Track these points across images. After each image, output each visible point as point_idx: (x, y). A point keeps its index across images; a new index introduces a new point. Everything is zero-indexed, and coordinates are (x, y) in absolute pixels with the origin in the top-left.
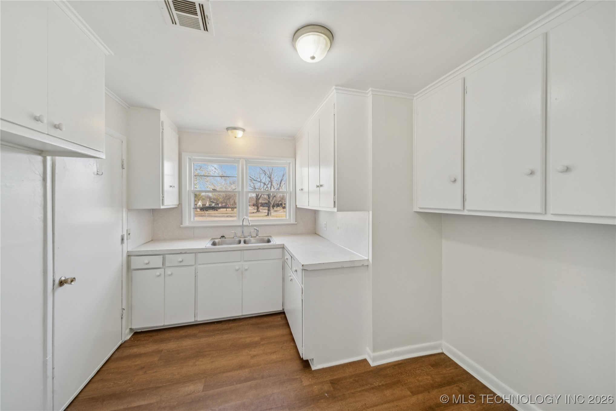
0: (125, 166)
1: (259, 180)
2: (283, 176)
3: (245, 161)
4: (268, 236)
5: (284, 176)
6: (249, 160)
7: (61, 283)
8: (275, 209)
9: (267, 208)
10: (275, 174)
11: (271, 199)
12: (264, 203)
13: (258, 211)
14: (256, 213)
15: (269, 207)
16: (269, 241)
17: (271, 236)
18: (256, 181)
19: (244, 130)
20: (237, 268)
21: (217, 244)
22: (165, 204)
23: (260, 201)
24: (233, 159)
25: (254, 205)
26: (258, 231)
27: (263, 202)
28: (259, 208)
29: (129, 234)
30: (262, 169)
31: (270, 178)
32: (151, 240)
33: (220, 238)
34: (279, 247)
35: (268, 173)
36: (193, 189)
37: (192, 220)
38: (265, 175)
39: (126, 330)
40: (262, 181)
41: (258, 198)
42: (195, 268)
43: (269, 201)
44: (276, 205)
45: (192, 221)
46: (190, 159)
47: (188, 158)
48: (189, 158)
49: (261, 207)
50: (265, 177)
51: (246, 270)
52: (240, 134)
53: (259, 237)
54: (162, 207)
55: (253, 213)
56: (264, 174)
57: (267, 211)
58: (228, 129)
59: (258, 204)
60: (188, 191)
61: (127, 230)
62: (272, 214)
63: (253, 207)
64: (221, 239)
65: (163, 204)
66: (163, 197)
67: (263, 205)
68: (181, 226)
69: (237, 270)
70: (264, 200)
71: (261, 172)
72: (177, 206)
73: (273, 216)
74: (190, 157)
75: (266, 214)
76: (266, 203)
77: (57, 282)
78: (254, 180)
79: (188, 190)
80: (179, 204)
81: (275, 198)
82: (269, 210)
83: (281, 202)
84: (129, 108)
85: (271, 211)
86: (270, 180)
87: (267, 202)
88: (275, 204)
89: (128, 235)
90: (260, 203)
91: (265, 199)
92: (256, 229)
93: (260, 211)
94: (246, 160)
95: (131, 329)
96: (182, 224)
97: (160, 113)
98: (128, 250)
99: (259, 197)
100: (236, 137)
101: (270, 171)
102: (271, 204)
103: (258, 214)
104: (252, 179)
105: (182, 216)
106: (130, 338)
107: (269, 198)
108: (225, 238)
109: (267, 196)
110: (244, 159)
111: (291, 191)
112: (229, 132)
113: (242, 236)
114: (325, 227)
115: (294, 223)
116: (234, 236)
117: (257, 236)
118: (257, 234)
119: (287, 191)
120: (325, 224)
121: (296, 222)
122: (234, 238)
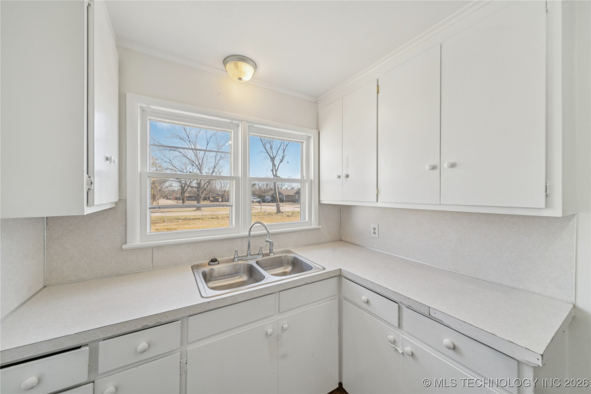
2: (214, 168)
4: (286, 252)
5: (216, 168)
6: (255, 125)
9: (196, 201)
10: (204, 166)
11: (201, 191)
12: (192, 196)
14: (181, 207)
15: (198, 201)
17: (291, 252)
23: (187, 195)
24: (229, 121)
25: (178, 199)
33: (209, 264)
36: (148, 171)
37: (148, 231)
38: (193, 165)
41: (183, 191)
43: (198, 195)
46: (143, 110)
47: (139, 107)
48: (141, 108)
49: (188, 201)
50: (192, 168)
53: (275, 253)
54: (88, 211)
55: (177, 207)
58: (229, 59)
59: (184, 198)
60: (140, 173)
63: (179, 201)
64: (213, 266)
65: (89, 204)
66: (91, 183)
67: (190, 198)
69: (270, 335)
72: (113, 206)
75: (195, 208)
76: (194, 197)
79: (139, 171)
80: (120, 200)
81: (205, 191)
83: (208, 196)
87: (195, 195)
91: (195, 193)
92: (269, 242)
96: (126, 243)
99: (185, 190)
100: (240, 79)
102: (201, 197)
103: (186, 208)
104: (177, 170)
105: (126, 225)
107: (198, 191)
108: (219, 263)
109: (196, 189)
110: (248, 122)
111: (312, 179)
112: (228, 66)
113: (247, 255)
114: (374, 233)
115: (317, 227)
116: (234, 258)
117: (270, 253)
118: (271, 249)
119: (305, 178)
120: (374, 229)
121: (319, 225)
122: (234, 260)
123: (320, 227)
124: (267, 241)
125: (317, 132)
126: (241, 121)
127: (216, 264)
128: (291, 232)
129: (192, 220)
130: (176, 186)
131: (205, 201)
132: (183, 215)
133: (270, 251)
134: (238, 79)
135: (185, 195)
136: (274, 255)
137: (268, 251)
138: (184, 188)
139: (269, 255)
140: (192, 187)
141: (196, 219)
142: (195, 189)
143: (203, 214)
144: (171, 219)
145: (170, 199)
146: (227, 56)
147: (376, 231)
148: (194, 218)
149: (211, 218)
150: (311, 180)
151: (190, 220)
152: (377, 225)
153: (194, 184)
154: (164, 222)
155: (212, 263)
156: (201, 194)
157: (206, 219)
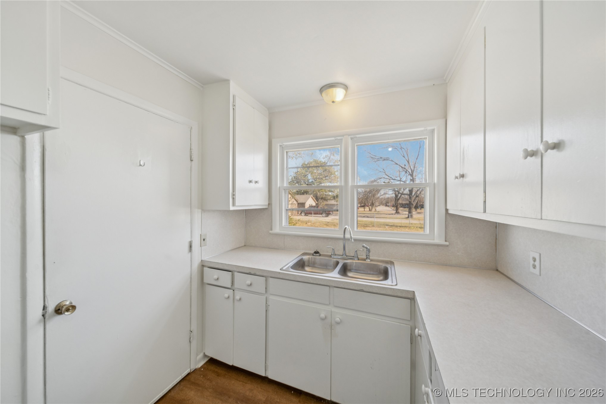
0: (195, 157)
1: (399, 179)
3: (350, 139)
4: (387, 262)
6: (357, 136)
7: (58, 311)
8: (419, 210)
9: (408, 209)
11: (413, 199)
12: (405, 204)
13: (397, 212)
14: (395, 214)
15: (410, 209)
16: (385, 274)
17: (392, 263)
18: (395, 180)
19: (346, 87)
20: (323, 315)
21: (306, 264)
22: (236, 205)
23: (400, 201)
24: (333, 139)
25: (393, 206)
26: (369, 251)
27: (404, 202)
28: (398, 209)
29: (204, 240)
30: (401, 167)
31: (412, 175)
32: (243, 245)
33: (313, 255)
34: (404, 295)
35: (410, 171)
36: (285, 186)
38: (406, 172)
39: (197, 355)
40: (402, 180)
41: (397, 199)
42: (266, 298)
43: (410, 202)
44: (420, 206)
45: (283, 226)
46: (282, 147)
48: (280, 146)
49: (402, 208)
51: (338, 323)
52: (339, 94)
53: (371, 260)
54: (233, 208)
55: (392, 214)
56: (404, 173)
57: (407, 213)
58: (322, 90)
59: (398, 205)
60: (279, 187)
61: (201, 235)
62: (414, 216)
63: (393, 208)
64: (314, 257)
65: (234, 205)
66: (234, 195)
67: (403, 206)
68: (270, 232)
69: (323, 319)
70: (406, 201)
71: (401, 169)
73: (415, 219)
74: (281, 144)
75: (407, 216)
76: (407, 204)
77: (51, 308)
78: (393, 179)
80: (269, 204)
82: (410, 212)
84: (202, 87)
85: (412, 213)
86: (411, 178)
87: (408, 202)
88: (418, 205)
89: (202, 240)
90: (400, 204)
91: (407, 199)
92: (366, 248)
93: (400, 212)
94: (352, 136)
95: (205, 356)
96: (271, 230)
97: (229, 83)
98: (203, 259)
99: (398, 197)
100: (333, 102)
101: (412, 167)
102: (413, 204)
103: (397, 215)
104: (391, 178)
105: (272, 219)
106: (202, 367)
107: (410, 198)
108: (320, 255)
109: (409, 196)
110: (349, 135)
111: (436, 182)
112: (324, 94)
113: (343, 255)
114: (534, 266)
115: (443, 242)
116: (332, 254)
117: (367, 259)
118: (367, 255)
119: (427, 182)
120: (534, 260)
121: (446, 241)
122: (331, 256)
123: (447, 243)
124: (363, 247)
125: (444, 120)
126: (343, 136)
127: (317, 256)
128: (400, 243)
129: (399, 227)
130: (390, 194)
131: (422, 209)
132: (393, 221)
133: (367, 257)
134: (332, 102)
135: (399, 203)
136: (370, 261)
137: (365, 257)
138: (398, 195)
139: (365, 261)
140: (405, 194)
141: (403, 227)
142: (406, 196)
143: (411, 222)
144: (381, 225)
145: (388, 206)
146: (321, 88)
147: (537, 263)
148: (401, 225)
149: (420, 228)
150: (434, 184)
151: (397, 227)
152: (538, 254)
153: (407, 191)
154: (373, 226)
155: (315, 254)
156: (413, 202)
157: (413, 227)
